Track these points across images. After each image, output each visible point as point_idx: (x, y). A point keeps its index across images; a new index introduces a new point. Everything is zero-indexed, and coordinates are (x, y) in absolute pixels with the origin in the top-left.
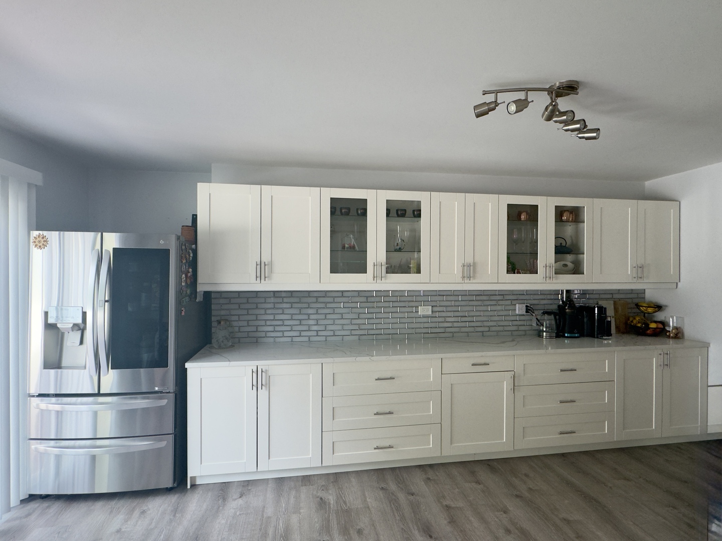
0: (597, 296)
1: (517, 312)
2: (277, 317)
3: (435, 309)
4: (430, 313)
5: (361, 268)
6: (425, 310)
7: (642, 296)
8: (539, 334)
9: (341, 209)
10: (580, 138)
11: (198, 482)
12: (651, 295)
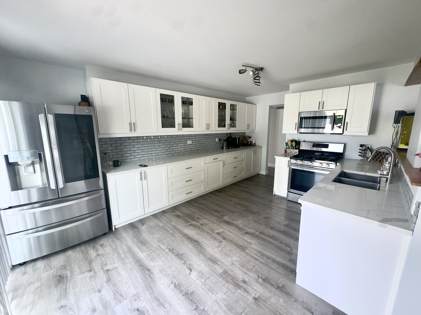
0: (235, 135)
1: (216, 141)
2: (132, 149)
3: (193, 141)
4: (191, 143)
5: (173, 126)
6: (189, 142)
7: (245, 134)
8: (222, 148)
9: (169, 100)
10: (255, 84)
11: (117, 227)
12: (247, 134)
